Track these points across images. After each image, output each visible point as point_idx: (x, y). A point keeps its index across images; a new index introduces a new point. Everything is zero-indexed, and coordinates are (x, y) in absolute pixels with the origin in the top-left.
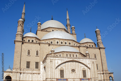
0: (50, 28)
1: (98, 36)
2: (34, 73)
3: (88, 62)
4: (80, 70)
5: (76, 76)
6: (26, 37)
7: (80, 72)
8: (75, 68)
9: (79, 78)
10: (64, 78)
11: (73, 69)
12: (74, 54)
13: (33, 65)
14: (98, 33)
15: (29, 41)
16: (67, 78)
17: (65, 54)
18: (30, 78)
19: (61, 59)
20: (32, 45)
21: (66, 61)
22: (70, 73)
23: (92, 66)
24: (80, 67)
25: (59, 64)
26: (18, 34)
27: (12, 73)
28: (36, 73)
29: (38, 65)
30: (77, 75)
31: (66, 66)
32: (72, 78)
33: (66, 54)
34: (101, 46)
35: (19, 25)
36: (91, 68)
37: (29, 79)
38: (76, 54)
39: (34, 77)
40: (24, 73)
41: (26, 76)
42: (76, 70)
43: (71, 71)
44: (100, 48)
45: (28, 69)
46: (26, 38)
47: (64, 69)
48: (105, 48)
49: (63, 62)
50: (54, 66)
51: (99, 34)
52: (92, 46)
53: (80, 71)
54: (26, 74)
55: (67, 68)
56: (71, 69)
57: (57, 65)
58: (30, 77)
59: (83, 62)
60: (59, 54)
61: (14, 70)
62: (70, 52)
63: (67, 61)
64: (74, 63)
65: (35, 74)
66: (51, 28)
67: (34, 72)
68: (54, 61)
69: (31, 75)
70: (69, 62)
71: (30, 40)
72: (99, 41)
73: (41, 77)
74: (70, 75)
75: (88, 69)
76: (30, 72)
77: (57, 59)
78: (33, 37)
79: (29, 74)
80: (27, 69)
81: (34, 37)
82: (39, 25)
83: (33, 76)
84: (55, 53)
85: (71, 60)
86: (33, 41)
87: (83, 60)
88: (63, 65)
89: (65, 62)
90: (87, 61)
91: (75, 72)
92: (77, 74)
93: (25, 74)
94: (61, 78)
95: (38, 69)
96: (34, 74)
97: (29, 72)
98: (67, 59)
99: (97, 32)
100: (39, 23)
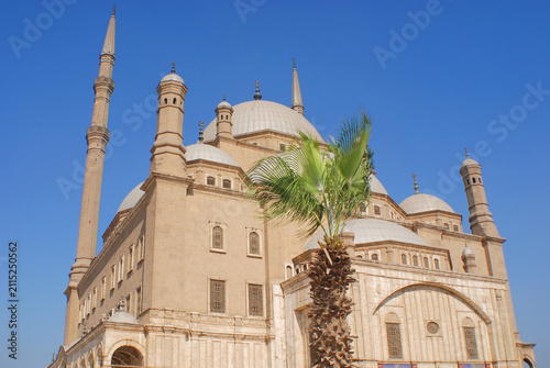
0: (271, 132)
1: (474, 189)
2: (244, 338)
3: (480, 292)
4: (455, 326)
5: (445, 352)
6: (198, 161)
7: (457, 336)
8: (437, 318)
9: (454, 360)
10: (401, 357)
11: (432, 319)
12: (428, 256)
13: (237, 299)
14: (475, 174)
15: (211, 181)
16: (414, 359)
17: (397, 253)
18: (230, 357)
19: (389, 273)
20: (231, 202)
21: (406, 284)
22: (423, 336)
23: (494, 309)
24: (453, 312)
25: (384, 296)
26: (165, 145)
27: (146, 332)
28: (253, 338)
29: (261, 297)
30: (447, 349)
31: (408, 308)
32: (431, 359)
33: (401, 252)
34: (491, 231)
35: (170, 102)
36: (492, 319)
37: (225, 363)
38: (434, 257)
39: (246, 355)
40: (202, 335)
41: (209, 350)
42: (443, 325)
43: (424, 331)
44: (485, 241)
45: (219, 314)
46: (199, 169)
47: (402, 320)
48: (502, 241)
49: (396, 288)
50: (367, 305)
51: (477, 182)
52: (456, 228)
53: (456, 330)
54: (210, 340)
55: (409, 316)
56: (425, 321)
57: (377, 301)
58: (227, 353)
59: (465, 292)
60: (371, 253)
61: (156, 316)
62: (413, 245)
63: (413, 283)
64: (434, 293)
65: (251, 343)
66: (276, 133)
67: (244, 331)
68: (365, 280)
69: (231, 346)
70: (414, 290)
71: (216, 177)
72: (480, 210)
73: (279, 355)
74: (424, 346)
75: (483, 324)
76: (230, 330)
77: (374, 271)
78: (227, 166)
79: (224, 341)
80: (215, 314)
81: (233, 167)
82: (225, 114)
83: (242, 351)
84: (358, 246)
85: (425, 279)
86: (227, 184)
87: (464, 283)
88: (394, 299)
89: (403, 290)
90: (478, 290)
91: (437, 334)
92: (446, 342)
93: (204, 338)
94: (392, 360)
95: (261, 318)
96: (245, 342)
97: (221, 330)
98: (410, 276)
99: (471, 171)
100: (224, 108)
